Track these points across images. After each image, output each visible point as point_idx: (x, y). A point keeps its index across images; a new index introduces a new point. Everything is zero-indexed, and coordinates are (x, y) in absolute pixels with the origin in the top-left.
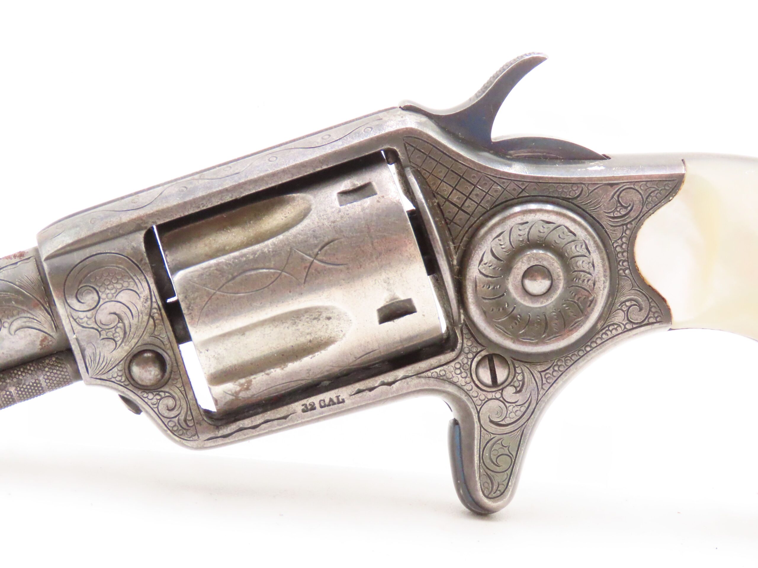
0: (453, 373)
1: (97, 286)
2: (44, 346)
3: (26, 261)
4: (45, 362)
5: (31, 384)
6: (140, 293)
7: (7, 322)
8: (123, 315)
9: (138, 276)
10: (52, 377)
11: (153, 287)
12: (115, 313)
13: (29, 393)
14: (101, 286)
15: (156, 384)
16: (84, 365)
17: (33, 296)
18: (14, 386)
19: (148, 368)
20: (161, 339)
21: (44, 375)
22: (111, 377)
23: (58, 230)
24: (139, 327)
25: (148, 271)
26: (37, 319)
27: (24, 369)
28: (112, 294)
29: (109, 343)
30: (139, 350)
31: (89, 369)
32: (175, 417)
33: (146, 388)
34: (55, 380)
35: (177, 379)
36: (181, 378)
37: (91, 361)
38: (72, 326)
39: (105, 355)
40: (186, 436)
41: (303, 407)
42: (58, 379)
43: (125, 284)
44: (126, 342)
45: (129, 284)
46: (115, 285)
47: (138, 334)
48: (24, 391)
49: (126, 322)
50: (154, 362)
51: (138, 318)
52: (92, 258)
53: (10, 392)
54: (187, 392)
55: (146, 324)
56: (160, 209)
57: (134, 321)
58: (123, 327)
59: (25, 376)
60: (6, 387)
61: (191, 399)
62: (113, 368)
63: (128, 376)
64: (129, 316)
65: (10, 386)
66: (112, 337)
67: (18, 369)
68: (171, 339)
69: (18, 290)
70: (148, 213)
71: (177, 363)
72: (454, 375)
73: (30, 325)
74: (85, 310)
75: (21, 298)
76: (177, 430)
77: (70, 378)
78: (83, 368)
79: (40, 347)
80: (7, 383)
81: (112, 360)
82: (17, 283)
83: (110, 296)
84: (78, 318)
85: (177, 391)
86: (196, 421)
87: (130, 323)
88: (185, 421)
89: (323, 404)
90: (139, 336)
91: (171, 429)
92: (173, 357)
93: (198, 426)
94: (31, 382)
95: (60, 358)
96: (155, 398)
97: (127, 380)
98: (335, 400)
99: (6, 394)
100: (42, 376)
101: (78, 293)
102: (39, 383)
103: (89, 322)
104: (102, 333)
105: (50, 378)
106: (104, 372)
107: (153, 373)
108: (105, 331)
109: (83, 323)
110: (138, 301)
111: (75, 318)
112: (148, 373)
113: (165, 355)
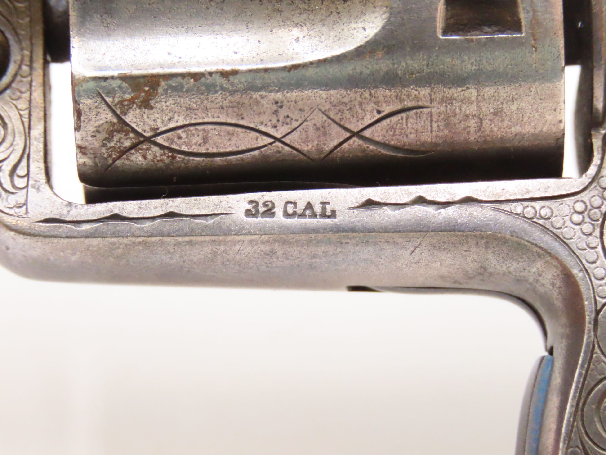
0: (567, 218)
35: (21, 92)
36: (31, 94)
41: (249, 207)
54: (32, 123)
61: (35, 138)
71: (31, 62)
72: (568, 223)
85: (15, 114)
86: (31, 183)
88: (12, 175)
89: (290, 211)
92: (27, 50)
93: (32, 192)
98: (318, 209)
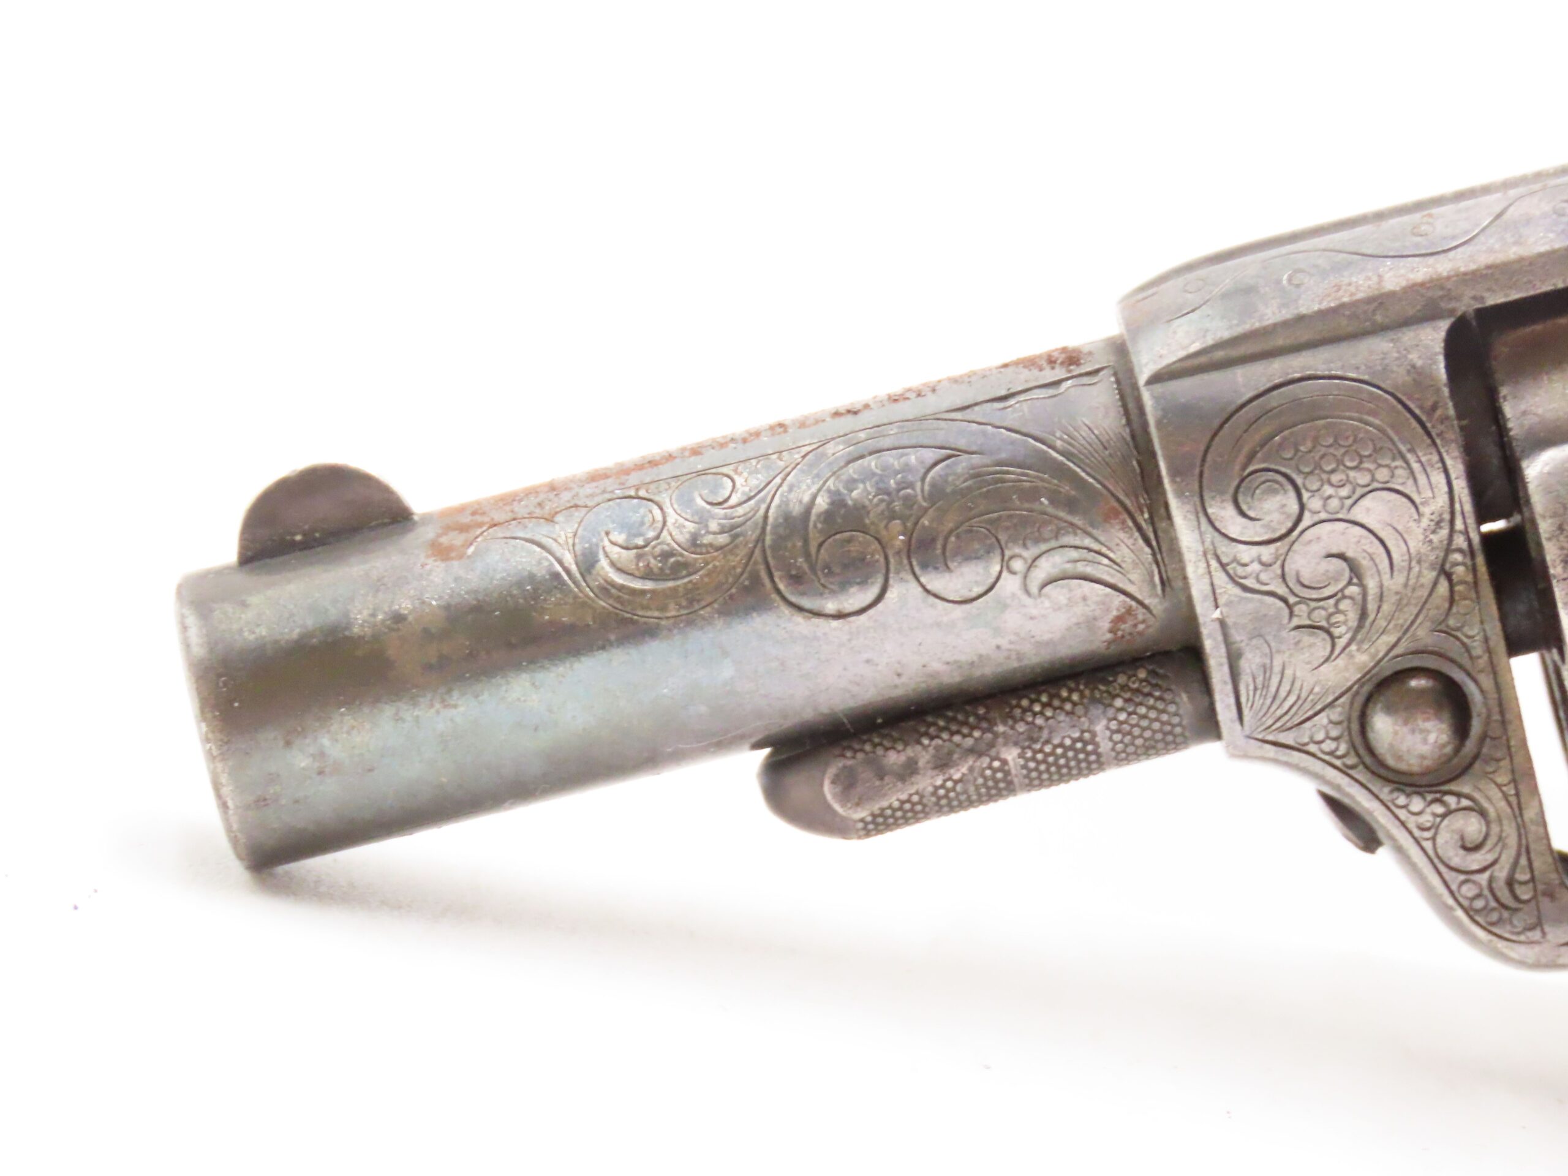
1: (1300, 472)
2: (1120, 633)
3: (1086, 380)
4: (1115, 681)
5: (1068, 742)
6: (1422, 503)
7: (1019, 556)
8: (1365, 563)
9: (1420, 454)
10: (1133, 726)
11: (1461, 486)
12: (1341, 556)
13: (1059, 767)
14: (1311, 473)
15: (1436, 770)
16: (1232, 700)
17: (1104, 486)
18: (1016, 744)
19: (1420, 722)
20: (1465, 640)
21: (1110, 720)
22: (1306, 740)
23: (1189, 296)
24: (1405, 602)
25: (1452, 441)
26: (1111, 555)
27: (1052, 697)
28: (1342, 499)
29: (1312, 640)
30: (1399, 667)
31: (1246, 711)
32: (1481, 871)
33: (1404, 779)
34: (1141, 736)
35: (1498, 760)
36: (1511, 759)
37: (1255, 689)
38: (1212, 585)
39: (1298, 674)
40: (1508, 927)
42: (1148, 734)
43: (1382, 474)
44: (1362, 642)
45: (1393, 476)
46: (1352, 474)
47: (1401, 621)
48: (1044, 761)
49: (1372, 584)
50: (1438, 708)
51: (1405, 573)
52: (1291, 387)
53: (1004, 762)
54: (1523, 800)
55: (1426, 594)
56: (1498, 261)
57: (1394, 583)
58: (1359, 598)
59: (1052, 717)
60: (992, 745)
61: (1532, 821)
62: (1316, 714)
63: (1358, 740)
64: (1380, 567)
65: (1005, 744)
66: (1324, 623)
67: (1033, 696)
68: (1492, 643)
69: (1062, 464)
70: (1462, 269)
71: (1502, 713)
73: (1089, 570)
74: (1257, 539)
75: (1066, 488)
76: (1485, 908)
77: (1182, 735)
78: (1228, 706)
79: (1109, 636)
80: (996, 735)
81: (1317, 689)
82: (1059, 444)
83: (1334, 503)
84: (1232, 562)
85: (1495, 793)
86: (1540, 887)
87: (1381, 586)
88: (1510, 883)
90: (1402, 626)
91: (1466, 903)
92: (1493, 695)
93: (1545, 903)
94: (1069, 737)
95: (1161, 671)
96: (1428, 810)
97: (1352, 753)
99: (990, 767)
100: (1104, 722)
101: (1242, 489)
102: (1092, 741)
103: (1264, 577)
104: (1296, 609)
105: (1126, 727)
106: (1289, 725)
107: (1432, 737)
108: (1308, 605)
109: (1245, 578)
110: (1412, 524)
111: (1225, 560)
112: (1418, 737)
113: (1471, 688)
